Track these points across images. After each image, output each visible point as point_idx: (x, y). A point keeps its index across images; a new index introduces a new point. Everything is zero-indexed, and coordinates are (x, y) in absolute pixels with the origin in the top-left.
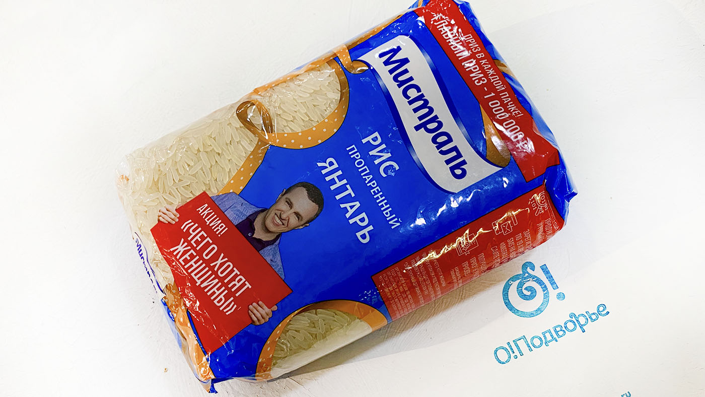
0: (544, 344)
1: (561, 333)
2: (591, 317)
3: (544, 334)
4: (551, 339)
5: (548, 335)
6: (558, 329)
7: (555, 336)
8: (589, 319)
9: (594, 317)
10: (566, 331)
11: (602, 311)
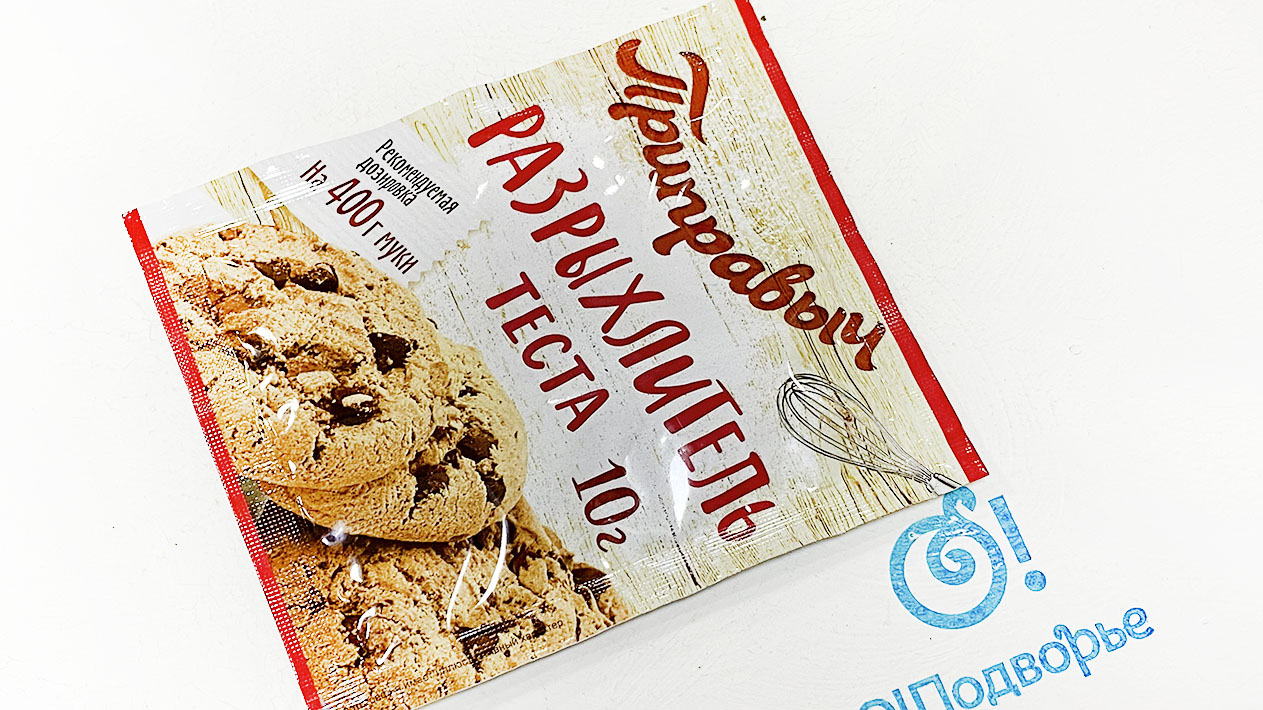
0: (986, 699)
1: (1030, 674)
2: (1110, 639)
3: (987, 673)
4: (1005, 687)
5: (996, 677)
6: (1024, 663)
7: (1015, 680)
8: (1101, 641)
9: (1114, 639)
10: (1043, 670)
11: (1136, 624)
